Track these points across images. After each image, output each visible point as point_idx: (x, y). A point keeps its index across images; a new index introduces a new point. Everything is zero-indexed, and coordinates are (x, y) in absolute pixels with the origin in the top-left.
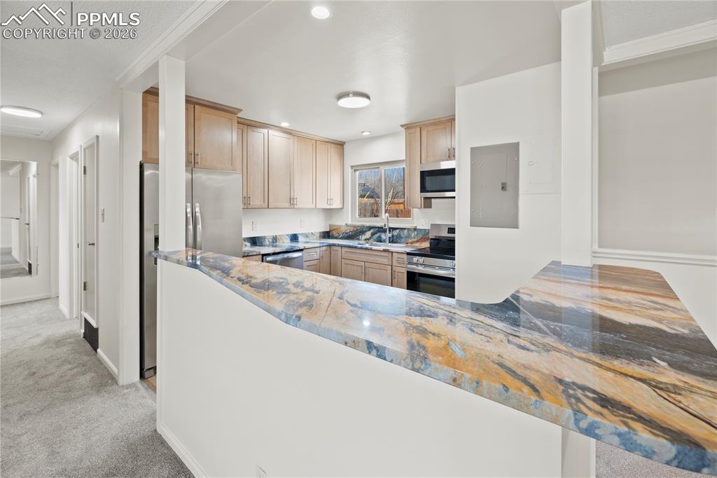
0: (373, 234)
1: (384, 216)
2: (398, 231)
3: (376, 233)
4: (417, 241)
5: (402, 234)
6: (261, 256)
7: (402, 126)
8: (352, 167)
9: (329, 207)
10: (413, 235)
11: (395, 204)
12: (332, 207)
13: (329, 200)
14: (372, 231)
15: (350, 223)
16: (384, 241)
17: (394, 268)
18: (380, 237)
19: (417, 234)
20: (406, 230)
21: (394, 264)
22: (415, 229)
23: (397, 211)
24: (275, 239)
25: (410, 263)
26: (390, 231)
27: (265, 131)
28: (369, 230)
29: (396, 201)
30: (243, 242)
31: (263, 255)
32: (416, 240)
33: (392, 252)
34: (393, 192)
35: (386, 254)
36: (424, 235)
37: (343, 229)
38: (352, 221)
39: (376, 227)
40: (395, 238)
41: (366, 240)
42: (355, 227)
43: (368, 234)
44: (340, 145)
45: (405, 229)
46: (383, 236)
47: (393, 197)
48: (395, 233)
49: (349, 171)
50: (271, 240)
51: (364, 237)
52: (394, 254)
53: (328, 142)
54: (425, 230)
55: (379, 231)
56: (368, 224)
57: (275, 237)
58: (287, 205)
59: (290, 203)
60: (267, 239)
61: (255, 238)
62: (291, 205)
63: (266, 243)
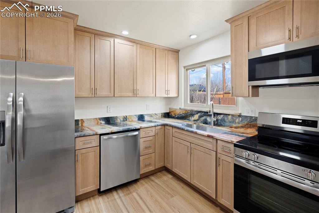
0: (200, 117)
1: (210, 103)
2: (222, 116)
3: (203, 117)
4: (242, 127)
5: (226, 119)
6: (99, 136)
7: (227, 21)
8: (185, 67)
9: (166, 96)
10: (237, 121)
11: (218, 94)
12: (169, 96)
13: (167, 91)
14: (199, 114)
15: (183, 107)
16: (210, 123)
17: (219, 155)
18: (206, 120)
19: (242, 121)
20: (230, 117)
21: (219, 151)
22: (240, 116)
23: (219, 98)
24: (125, 119)
25: (237, 156)
26: (214, 116)
27: (112, 40)
28: (197, 114)
29: (218, 93)
30: (99, 121)
31: (101, 135)
32: (240, 125)
33: (217, 140)
34: (217, 89)
35: (211, 140)
36: (251, 122)
37: (178, 112)
38: (185, 106)
39: (203, 112)
40: (219, 121)
41: (194, 120)
42: (186, 110)
43: (196, 117)
44: (176, 52)
45: (229, 115)
46: (209, 119)
47: (217, 91)
48: (220, 117)
49: (182, 71)
50: (122, 119)
51: (193, 119)
52: (219, 141)
53: (166, 50)
54: (251, 117)
55: (205, 115)
56: (196, 109)
57: (125, 117)
58: (131, 94)
59: (134, 93)
60: (119, 118)
61: (109, 117)
62: (134, 94)
63: (117, 122)
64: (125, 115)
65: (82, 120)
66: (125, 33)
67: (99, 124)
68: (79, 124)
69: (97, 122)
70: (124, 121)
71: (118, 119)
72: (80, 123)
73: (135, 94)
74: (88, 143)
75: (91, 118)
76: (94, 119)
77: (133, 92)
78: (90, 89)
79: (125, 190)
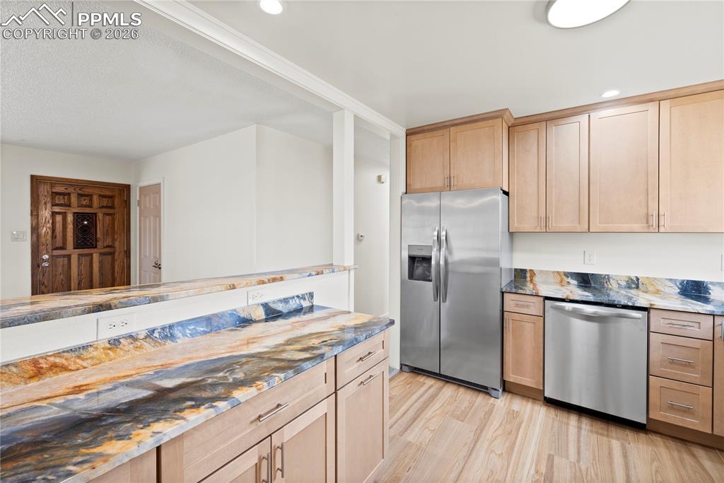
6: (544, 299)
24: (634, 283)
27: (584, 117)
30: (565, 278)
31: (549, 299)
57: (635, 279)
58: (637, 227)
59: (647, 223)
60: (614, 280)
61: (587, 274)
62: (649, 226)
63: (610, 286)
64: (633, 275)
65: (531, 271)
66: (611, 94)
67: (564, 283)
68: (526, 277)
69: (559, 280)
70: (630, 288)
71: (611, 281)
72: (528, 275)
73: (652, 224)
74: (523, 306)
75: (548, 270)
76: (554, 272)
77: (645, 221)
78: (538, 218)
79: (599, 426)
